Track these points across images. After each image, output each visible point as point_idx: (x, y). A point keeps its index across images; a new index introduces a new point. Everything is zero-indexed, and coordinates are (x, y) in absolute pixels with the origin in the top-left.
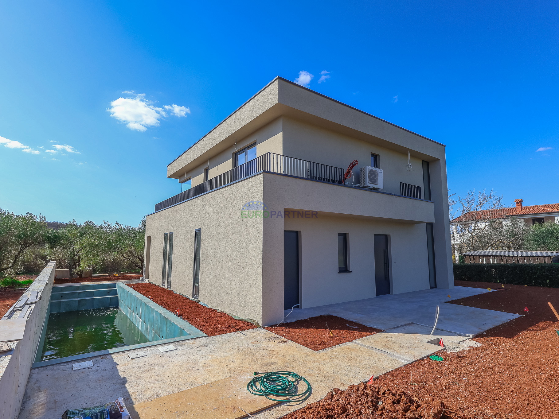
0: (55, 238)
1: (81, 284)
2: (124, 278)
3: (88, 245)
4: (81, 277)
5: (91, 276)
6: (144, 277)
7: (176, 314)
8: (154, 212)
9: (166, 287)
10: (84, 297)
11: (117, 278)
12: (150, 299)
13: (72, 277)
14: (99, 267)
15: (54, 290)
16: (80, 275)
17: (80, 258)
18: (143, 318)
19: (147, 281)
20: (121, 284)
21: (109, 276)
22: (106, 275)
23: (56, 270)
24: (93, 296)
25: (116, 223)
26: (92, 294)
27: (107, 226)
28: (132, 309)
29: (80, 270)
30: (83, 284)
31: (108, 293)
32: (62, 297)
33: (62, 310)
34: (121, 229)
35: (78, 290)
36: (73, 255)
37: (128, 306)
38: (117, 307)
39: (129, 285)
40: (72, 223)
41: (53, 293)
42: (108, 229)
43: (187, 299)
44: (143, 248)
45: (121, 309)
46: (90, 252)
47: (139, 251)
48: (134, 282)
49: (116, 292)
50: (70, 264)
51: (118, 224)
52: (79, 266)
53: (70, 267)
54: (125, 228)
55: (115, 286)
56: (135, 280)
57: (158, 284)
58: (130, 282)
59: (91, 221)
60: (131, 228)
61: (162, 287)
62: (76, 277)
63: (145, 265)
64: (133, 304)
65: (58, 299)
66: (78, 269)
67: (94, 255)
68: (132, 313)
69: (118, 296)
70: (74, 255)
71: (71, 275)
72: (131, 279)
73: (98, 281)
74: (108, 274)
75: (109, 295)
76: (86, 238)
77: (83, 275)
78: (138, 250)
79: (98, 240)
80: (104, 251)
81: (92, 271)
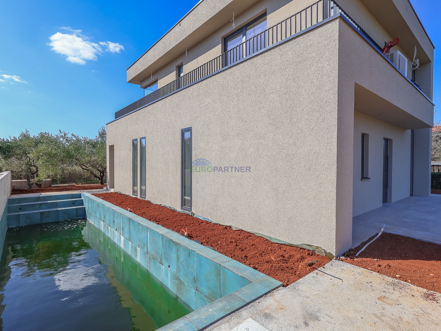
0: (7, 148)
1: (42, 195)
2: (85, 188)
3: (45, 154)
4: (40, 187)
5: (50, 187)
6: (108, 187)
7: (184, 235)
8: (114, 119)
9: (139, 197)
10: (47, 209)
11: (79, 188)
12: (131, 211)
13: (31, 187)
14: (59, 177)
15: (10, 201)
16: (40, 186)
17: (37, 168)
18: (127, 236)
19: (112, 190)
20: (86, 194)
21: (68, 186)
22: (66, 185)
23: (13, 181)
24: (56, 207)
25: (72, 135)
26: (56, 205)
27: (64, 136)
28: (107, 222)
29: (39, 181)
30: (44, 194)
31: (74, 203)
32: (20, 209)
33: (23, 223)
34: (78, 140)
35: (38, 201)
36: (29, 165)
37: (100, 219)
38: (84, 218)
39: (96, 195)
40: (24, 133)
41: (10, 205)
42: (65, 139)
43: (174, 211)
44: (105, 158)
45: (91, 220)
46: (48, 162)
47: (100, 161)
48: (99, 192)
49: (81, 203)
50: (27, 175)
51: (74, 135)
52: (37, 176)
53: (28, 178)
54: (82, 139)
55: (80, 196)
56: (98, 190)
57: (127, 194)
58: (94, 192)
59: (46, 133)
60: (88, 139)
61: (134, 196)
62: (34, 187)
63: (109, 175)
64: (107, 217)
65: (15, 212)
66: (36, 179)
67: (52, 165)
68: (108, 227)
69: (84, 206)
70: (31, 165)
71: (30, 185)
72: (94, 189)
73: (60, 191)
74: (67, 185)
75: (75, 206)
76: (42, 147)
77: (42, 186)
78: (99, 159)
79: (55, 150)
80: (63, 161)
81: (51, 181)
